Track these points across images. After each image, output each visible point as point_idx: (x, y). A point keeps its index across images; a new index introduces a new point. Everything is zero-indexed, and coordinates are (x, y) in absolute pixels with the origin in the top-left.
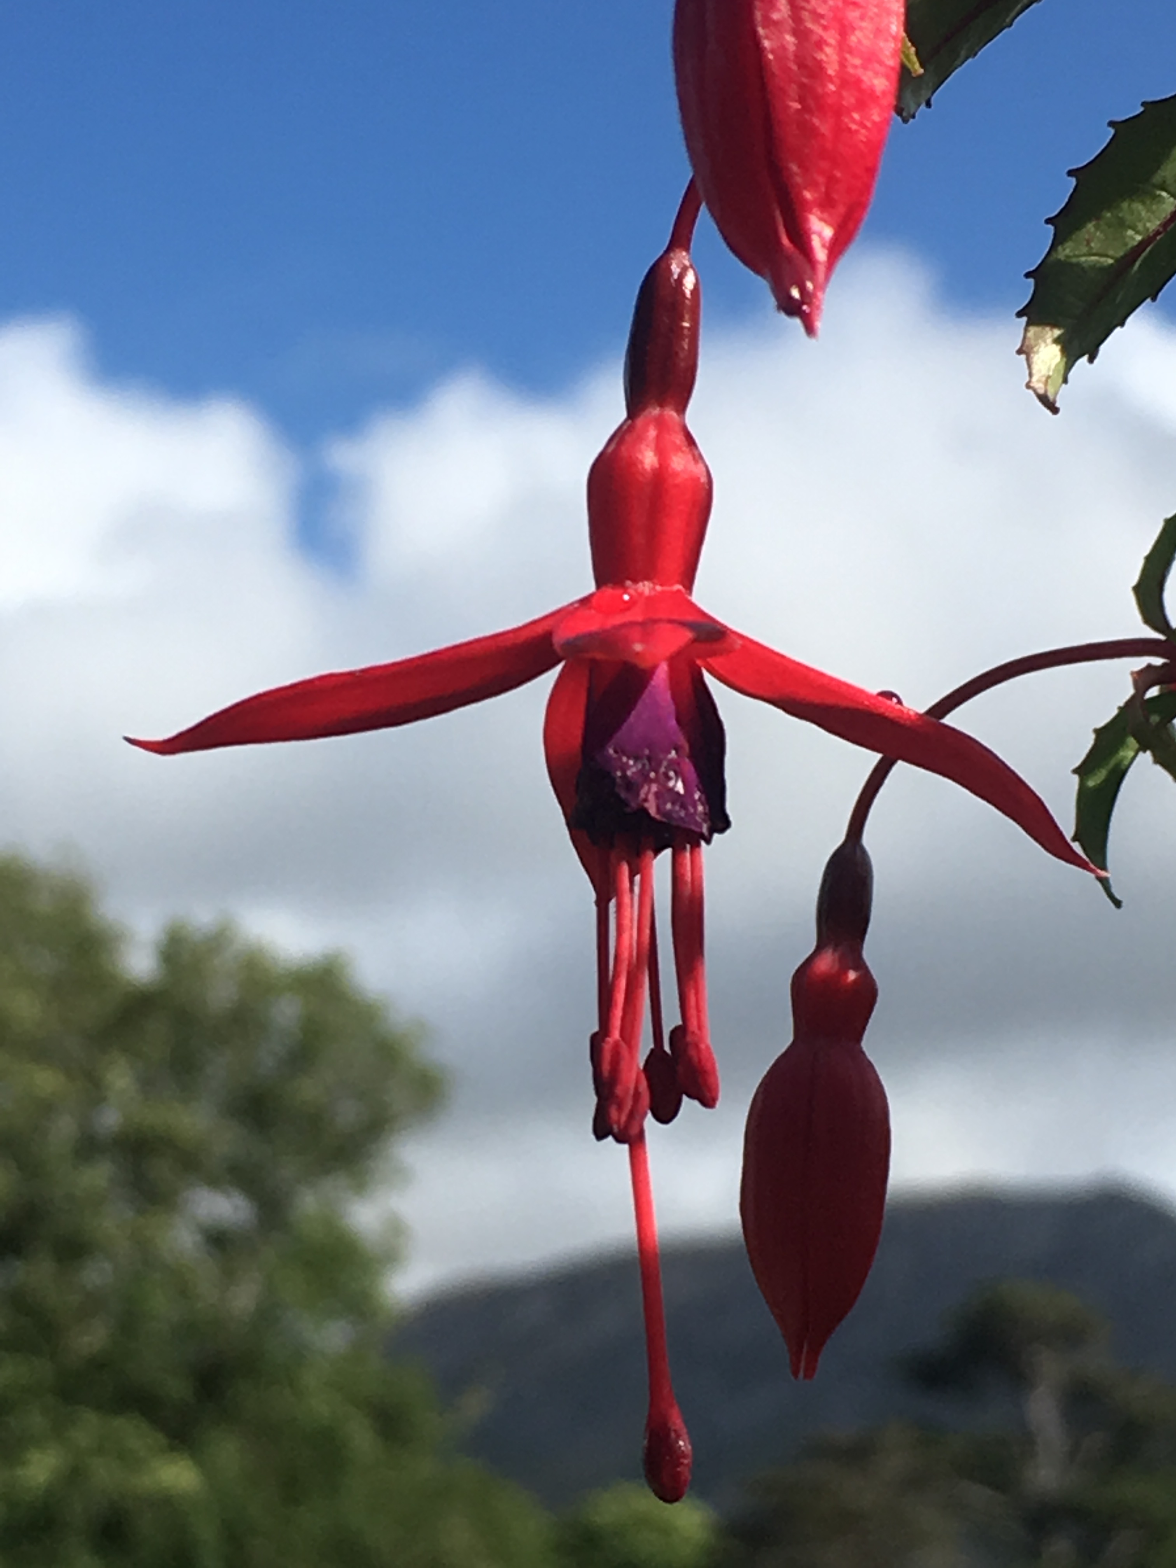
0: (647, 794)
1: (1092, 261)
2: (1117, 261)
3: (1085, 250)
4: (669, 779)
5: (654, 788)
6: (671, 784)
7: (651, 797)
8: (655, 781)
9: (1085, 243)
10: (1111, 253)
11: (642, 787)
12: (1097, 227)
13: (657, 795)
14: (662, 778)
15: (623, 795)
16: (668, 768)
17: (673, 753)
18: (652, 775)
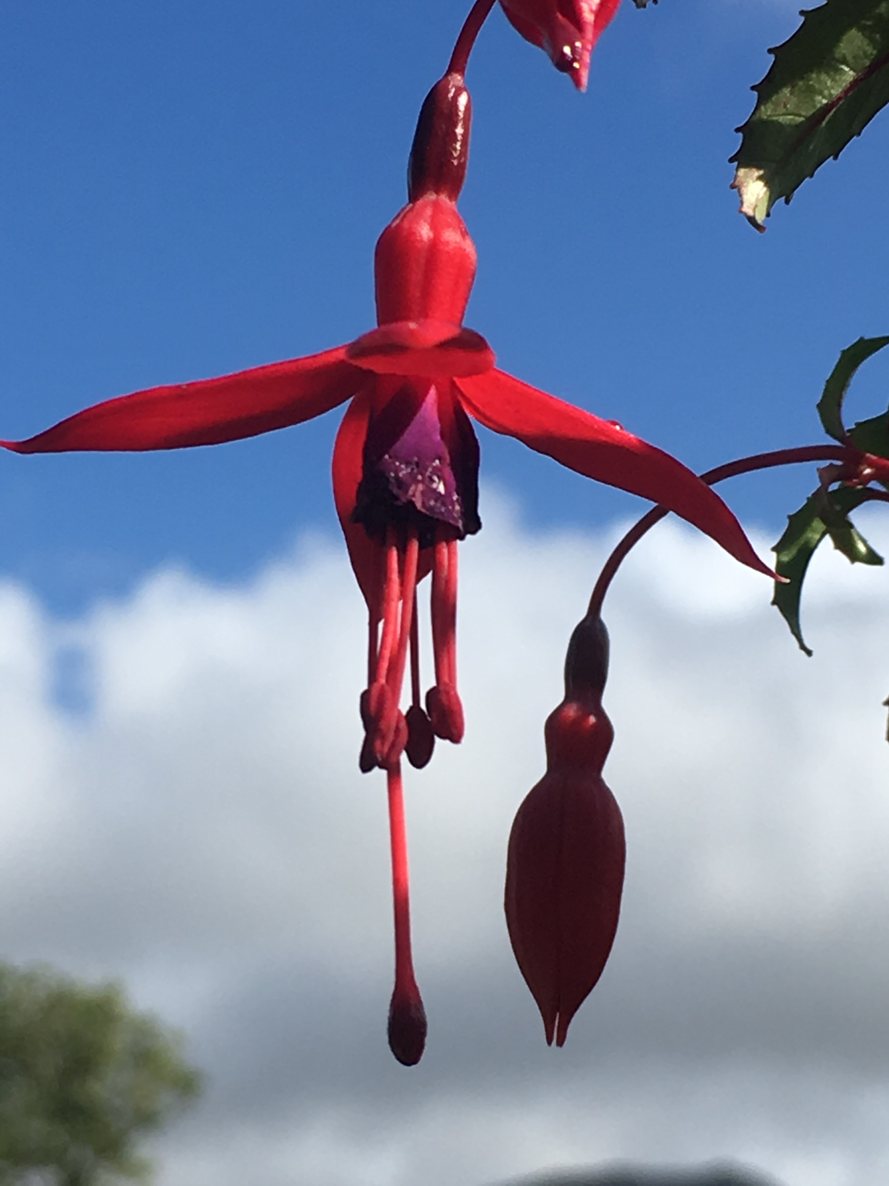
0: (416, 490)
1: (788, 119)
2: (808, 119)
3: (784, 110)
4: (433, 481)
5: (421, 487)
6: (434, 486)
7: (418, 494)
8: (422, 482)
9: (782, 105)
10: (803, 113)
11: (410, 485)
12: (792, 93)
13: (423, 493)
14: (427, 479)
15: (395, 491)
16: (433, 473)
17: (437, 462)
18: (420, 477)
